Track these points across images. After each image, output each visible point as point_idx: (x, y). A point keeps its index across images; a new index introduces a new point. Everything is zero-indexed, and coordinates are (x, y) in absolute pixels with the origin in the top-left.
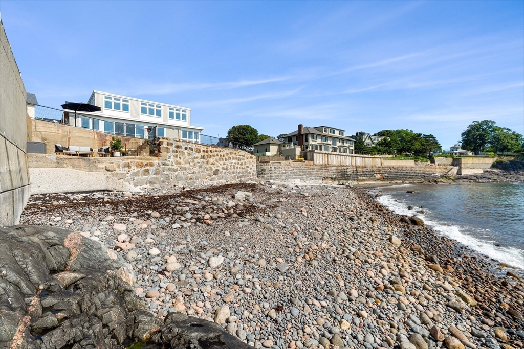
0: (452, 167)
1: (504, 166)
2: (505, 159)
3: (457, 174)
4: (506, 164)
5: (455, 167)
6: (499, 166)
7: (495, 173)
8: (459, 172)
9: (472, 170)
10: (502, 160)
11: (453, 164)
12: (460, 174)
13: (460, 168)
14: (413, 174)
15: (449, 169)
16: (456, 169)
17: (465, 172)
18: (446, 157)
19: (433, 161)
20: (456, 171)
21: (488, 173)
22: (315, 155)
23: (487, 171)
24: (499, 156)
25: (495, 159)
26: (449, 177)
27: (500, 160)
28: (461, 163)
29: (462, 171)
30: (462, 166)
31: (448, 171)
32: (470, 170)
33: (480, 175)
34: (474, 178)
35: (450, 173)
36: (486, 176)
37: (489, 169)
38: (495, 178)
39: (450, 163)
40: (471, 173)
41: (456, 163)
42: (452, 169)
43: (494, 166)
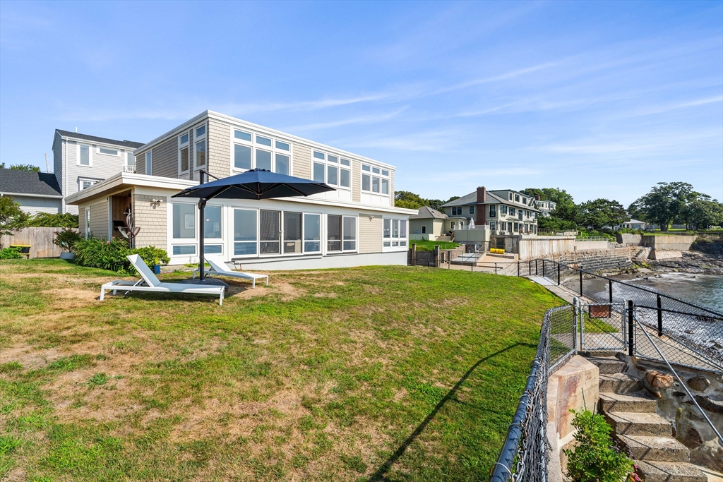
0: (641, 248)
1: (708, 248)
2: (708, 238)
3: (649, 258)
4: (710, 245)
5: (646, 248)
6: (700, 247)
7: (699, 257)
8: (652, 256)
9: (668, 252)
10: (705, 239)
11: (642, 244)
12: (654, 259)
13: (653, 250)
14: (608, 261)
15: (638, 251)
16: (647, 251)
17: (660, 256)
18: (633, 233)
19: (620, 241)
20: (647, 255)
21: (688, 258)
22: (521, 242)
23: (687, 255)
24: (701, 234)
25: (696, 237)
26: (640, 263)
27: (701, 239)
28: (654, 243)
29: (657, 253)
30: (656, 247)
31: (638, 254)
32: (665, 252)
33: (681, 260)
34: (677, 266)
35: (640, 256)
36: (690, 262)
37: (688, 252)
38: (704, 265)
39: (639, 242)
40: (667, 257)
41: (647, 242)
42: (641, 251)
43: (694, 247)
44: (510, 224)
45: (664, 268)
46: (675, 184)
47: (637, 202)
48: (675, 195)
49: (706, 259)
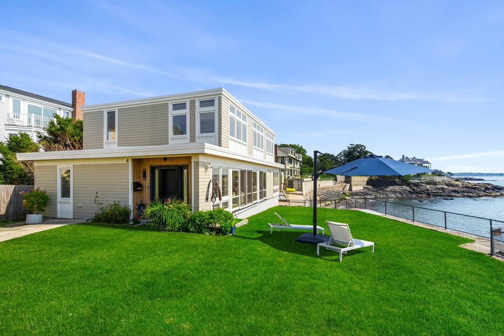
0: (345, 184)
1: (374, 183)
5: (348, 184)
7: (371, 189)
8: (350, 189)
9: (358, 187)
11: (345, 182)
12: (351, 191)
13: (351, 185)
14: (334, 193)
15: (344, 186)
16: (348, 186)
17: (355, 189)
18: (342, 175)
19: (336, 180)
20: (348, 188)
21: (366, 190)
22: (304, 183)
23: (365, 188)
25: (368, 177)
26: (346, 193)
27: (371, 178)
28: (351, 181)
29: (353, 187)
30: (352, 183)
31: (344, 188)
32: (356, 187)
33: (363, 191)
34: (362, 194)
35: (345, 189)
36: (367, 192)
37: (366, 186)
38: (374, 194)
39: (344, 180)
40: (357, 189)
41: (348, 180)
42: (346, 186)
43: (368, 183)
44: (291, 170)
45: (357, 196)
46: (358, 145)
47: (338, 155)
48: (358, 152)
49: (374, 190)
